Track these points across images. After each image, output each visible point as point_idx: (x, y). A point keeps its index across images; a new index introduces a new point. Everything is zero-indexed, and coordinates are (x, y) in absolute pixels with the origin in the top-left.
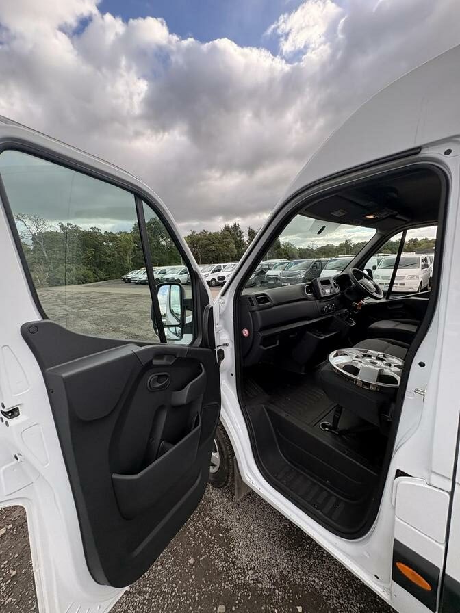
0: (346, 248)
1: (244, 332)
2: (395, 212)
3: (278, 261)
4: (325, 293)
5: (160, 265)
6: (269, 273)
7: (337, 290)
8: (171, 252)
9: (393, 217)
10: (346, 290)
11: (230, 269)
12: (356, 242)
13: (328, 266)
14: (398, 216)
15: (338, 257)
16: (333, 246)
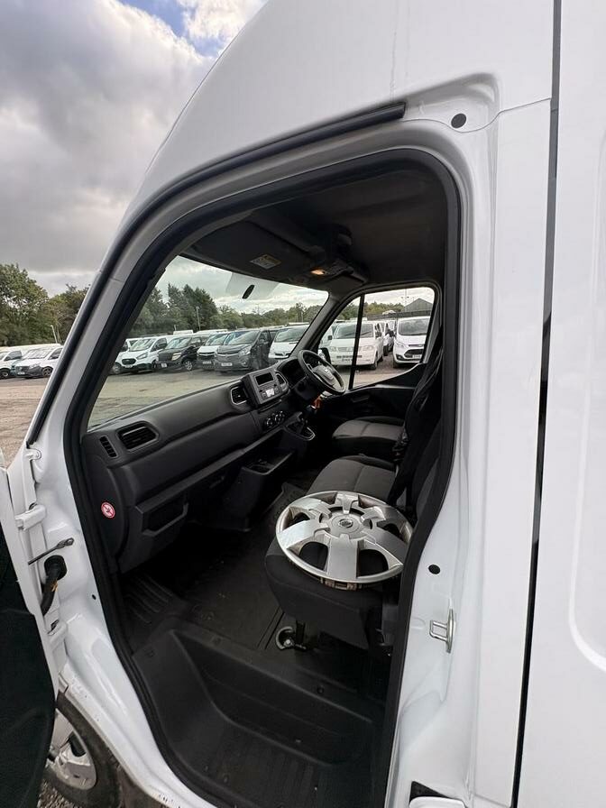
0: (297, 314)
1: (105, 510)
2: (351, 268)
3: (213, 332)
4: (266, 397)
5: (9, 345)
6: (202, 350)
7: (284, 386)
8: (31, 320)
9: (347, 274)
10: (297, 385)
11: (142, 345)
12: (308, 306)
13: (278, 337)
14: (354, 275)
15: (288, 325)
16: (282, 310)
